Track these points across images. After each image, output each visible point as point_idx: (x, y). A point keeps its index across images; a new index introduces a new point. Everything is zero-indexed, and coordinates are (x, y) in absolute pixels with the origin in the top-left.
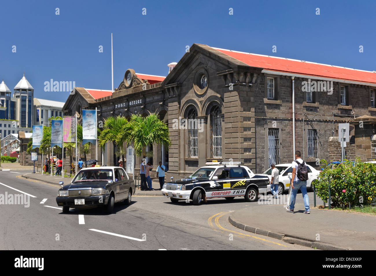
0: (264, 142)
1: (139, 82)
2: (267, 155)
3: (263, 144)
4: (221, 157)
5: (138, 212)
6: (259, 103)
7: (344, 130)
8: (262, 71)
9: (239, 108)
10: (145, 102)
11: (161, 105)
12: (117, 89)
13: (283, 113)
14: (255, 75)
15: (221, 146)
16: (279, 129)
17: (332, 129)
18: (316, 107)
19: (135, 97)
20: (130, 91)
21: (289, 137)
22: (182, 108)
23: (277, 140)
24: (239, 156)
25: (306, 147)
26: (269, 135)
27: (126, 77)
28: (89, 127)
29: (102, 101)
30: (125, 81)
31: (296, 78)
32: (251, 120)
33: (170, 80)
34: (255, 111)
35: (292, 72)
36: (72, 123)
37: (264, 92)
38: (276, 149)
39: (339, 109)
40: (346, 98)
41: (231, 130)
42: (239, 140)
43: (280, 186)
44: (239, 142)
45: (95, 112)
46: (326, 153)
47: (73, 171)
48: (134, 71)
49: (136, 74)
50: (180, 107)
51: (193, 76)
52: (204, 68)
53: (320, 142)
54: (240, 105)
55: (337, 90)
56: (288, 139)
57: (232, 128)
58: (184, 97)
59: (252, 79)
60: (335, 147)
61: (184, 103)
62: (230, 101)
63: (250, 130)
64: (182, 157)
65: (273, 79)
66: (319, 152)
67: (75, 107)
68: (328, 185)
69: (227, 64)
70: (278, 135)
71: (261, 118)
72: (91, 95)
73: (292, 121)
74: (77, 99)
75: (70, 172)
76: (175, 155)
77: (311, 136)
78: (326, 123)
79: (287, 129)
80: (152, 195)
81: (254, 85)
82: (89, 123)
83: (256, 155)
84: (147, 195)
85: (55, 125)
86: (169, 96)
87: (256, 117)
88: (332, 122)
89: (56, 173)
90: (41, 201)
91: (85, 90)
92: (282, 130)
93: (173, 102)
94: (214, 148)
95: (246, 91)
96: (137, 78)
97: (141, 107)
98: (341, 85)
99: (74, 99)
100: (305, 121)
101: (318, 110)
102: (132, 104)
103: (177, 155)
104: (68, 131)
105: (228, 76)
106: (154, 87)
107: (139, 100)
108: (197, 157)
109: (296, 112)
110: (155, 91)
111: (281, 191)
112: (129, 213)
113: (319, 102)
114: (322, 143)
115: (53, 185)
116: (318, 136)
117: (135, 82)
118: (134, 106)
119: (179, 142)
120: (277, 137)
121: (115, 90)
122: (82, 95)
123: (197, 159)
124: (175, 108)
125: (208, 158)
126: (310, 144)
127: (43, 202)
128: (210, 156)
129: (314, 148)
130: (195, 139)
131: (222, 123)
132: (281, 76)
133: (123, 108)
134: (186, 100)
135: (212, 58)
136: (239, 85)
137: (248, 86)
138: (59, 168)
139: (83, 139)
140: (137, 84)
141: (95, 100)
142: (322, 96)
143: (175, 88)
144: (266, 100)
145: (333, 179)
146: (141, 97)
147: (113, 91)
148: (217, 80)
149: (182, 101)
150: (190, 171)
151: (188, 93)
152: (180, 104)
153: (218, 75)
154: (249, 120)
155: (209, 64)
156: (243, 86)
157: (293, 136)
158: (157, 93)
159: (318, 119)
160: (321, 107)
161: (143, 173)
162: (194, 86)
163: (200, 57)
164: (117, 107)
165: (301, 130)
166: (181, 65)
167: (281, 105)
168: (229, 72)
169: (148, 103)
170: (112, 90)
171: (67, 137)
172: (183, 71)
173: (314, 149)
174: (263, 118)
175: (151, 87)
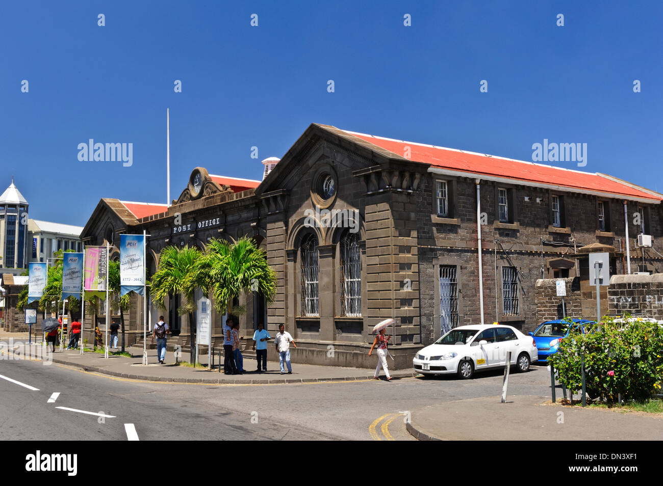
0: (432, 289)
1: (215, 189)
2: (438, 311)
3: (432, 292)
4: (360, 314)
5: (232, 416)
6: (424, 223)
7: (600, 265)
8: (429, 169)
9: (392, 231)
10: (226, 222)
11: (254, 227)
12: (176, 200)
13: (462, 239)
14: (418, 176)
15: (359, 296)
16: (456, 266)
17: (541, 266)
18: (514, 230)
19: (209, 214)
20: (200, 205)
21: (473, 280)
22: (291, 232)
23: (453, 286)
24: (393, 312)
25: (500, 297)
26: (441, 277)
27: (192, 181)
28: (131, 265)
29: (149, 221)
30: (190, 187)
31: (482, 182)
32: (411, 252)
33: (270, 184)
34: (418, 236)
35: (475, 172)
36: (101, 257)
37: (431, 204)
38: (451, 299)
39: (551, 233)
40: (560, 217)
41: (378, 268)
42: (391, 285)
43: (467, 364)
44: (393, 288)
45: (143, 239)
46: (532, 307)
47: (100, 342)
48: (206, 171)
49: (210, 175)
50: (287, 230)
51: (311, 178)
52: (329, 164)
53: (522, 289)
54: (393, 226)
55: (547, 202)
56: (471, 284)
57: (380, 264)
58: (295, 213)
59: (412, 182)
60: (546, 296)
61: (294, 224)
62: (376, 219)
63: (409, 268)
64: (291, 315)
65: (445, 183)
66: (521, 305)
67: (103, 231)
68: (580, 363)
69: (370, 156)
70: (455, 276)
71: (428, 248)
72: (130, 211)
73: (477, 252)
74: (106, 219)
75: (94, 342)
76: (278, 312)
77: (508, 278)
78: (531, 257)
79: (470, 267)
80: (246, 382)
81: (415, 192)
82: (132, 257)
83: (420, 311)
84: (237, 382)
85: (69, 262)
86: (269, 212)
87: (419, 246)
88: (539, 254)
89: (70, 345)
90: (49, 397)
91: (120, 204)
92: (461, 269)
93: (274, 222)
94: (348, 299)
95: (403, 202)
96: (212, 181)
97: (219, 231)
98: (553, 194)
99: (100, 219)
100: (498, 253)
101: (518, 234)
102: (203, 226)
103: (282, 312)
104: (93, 271)
105: (373, 177)
106: (241, 197)
107: (214, 220)
108: (318, 314)
109: (483, 238)
110: (243, 204)
111: (469, 373)
112: (217, 418)
113: (519, 221)
114: (525, 290)
115: (66, 366)
116: (519, 279)
117: (208, 189)
118: (206, 229)
119: (286, 289)
120: (454, 281)
121: (173, 202)
122: (116, 212)
123: (317, 318)
124: (279, 232)
125: (336, 317)
126: (506, 291)
127: (52, 399)
128: (340, 312)
129: (513, 297)
130: (313, 284)
131: (362, 256)
132: (459, 178)
133: (187, 232)
134: (297, 219)
135: (343, 148)
136: (391, 192)
137: (405, 194)
138: (74, 336)
139: (121, 284)
140: (211, 193)
141: (137, 220)
142: (524, 211)
143: (279, 199)
144: (435, 218)
145: (588, 352)
146: (219, 214)
147: (169, 205)
148: (353, 184)
149: (290, 220)
150: (305, 339)
151: (300, 206)
152: (287, 224)
153: (354, 176)
154: (409, 252)
155: (339, 158)
156: (397, 195)
157: (479, 277)
158: (246, 207)
159: (518, 249)
160: (522, 230)
161: (229, 344)
162: (312, 194)
163: (322, 145)
164: (177, 231)
165: (491, 267)
166: (290, 159)
167: (459, 226)
168: (374, 171)
169: (231, 224)
170: (167, 203)
171: (91, 282)
172: (292, 170)
173: (513, 300)
174: (430, 248)
175: (237, 198)
